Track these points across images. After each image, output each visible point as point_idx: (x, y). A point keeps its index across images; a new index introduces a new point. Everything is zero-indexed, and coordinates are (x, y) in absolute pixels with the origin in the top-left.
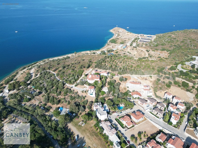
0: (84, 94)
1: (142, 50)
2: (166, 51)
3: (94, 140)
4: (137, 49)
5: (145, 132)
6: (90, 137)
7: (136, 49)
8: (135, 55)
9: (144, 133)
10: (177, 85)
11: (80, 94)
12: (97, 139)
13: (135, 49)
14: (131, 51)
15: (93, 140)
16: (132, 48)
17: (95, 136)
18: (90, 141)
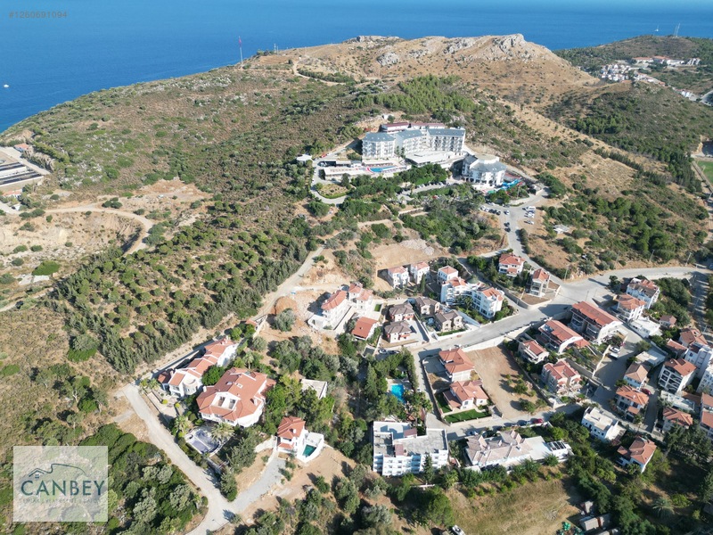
0: (300, 479)
1: (86, 210)
2: (163, 180)
3: (532, 512)
4: (55, 217)
5: (503, 376)
6: (515, 522)
7: (49, 219)
8: (68, 245)
9: (506, 380)
10: (372, 242)
11: (294, 492)
12: (525, 501)
13: (37, 221)
14: (26, 240)
15: (530, 516)
16: (18, 226)
17: (513, 506)
18: (534, 527)
